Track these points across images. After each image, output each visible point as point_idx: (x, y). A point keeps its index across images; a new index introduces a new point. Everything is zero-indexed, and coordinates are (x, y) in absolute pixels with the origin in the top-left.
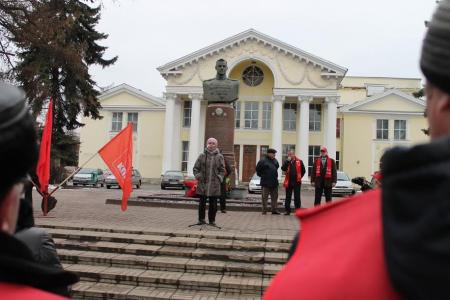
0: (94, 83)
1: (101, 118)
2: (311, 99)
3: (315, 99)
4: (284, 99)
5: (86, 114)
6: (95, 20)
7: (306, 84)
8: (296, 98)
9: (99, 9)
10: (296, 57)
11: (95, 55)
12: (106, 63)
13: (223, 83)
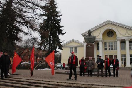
0: (60, 40)
1: (63, 49)
2: (129, 40)
3: (130, 39)
4: (120, 40)
5: (59, 48)
6: (60, 23)
7: (127, 35)
8: (124, 40)
9: (61, 19)
10: (123, 27)
11: (60, 32)
12: (63, 34)
13: (90, 37)
